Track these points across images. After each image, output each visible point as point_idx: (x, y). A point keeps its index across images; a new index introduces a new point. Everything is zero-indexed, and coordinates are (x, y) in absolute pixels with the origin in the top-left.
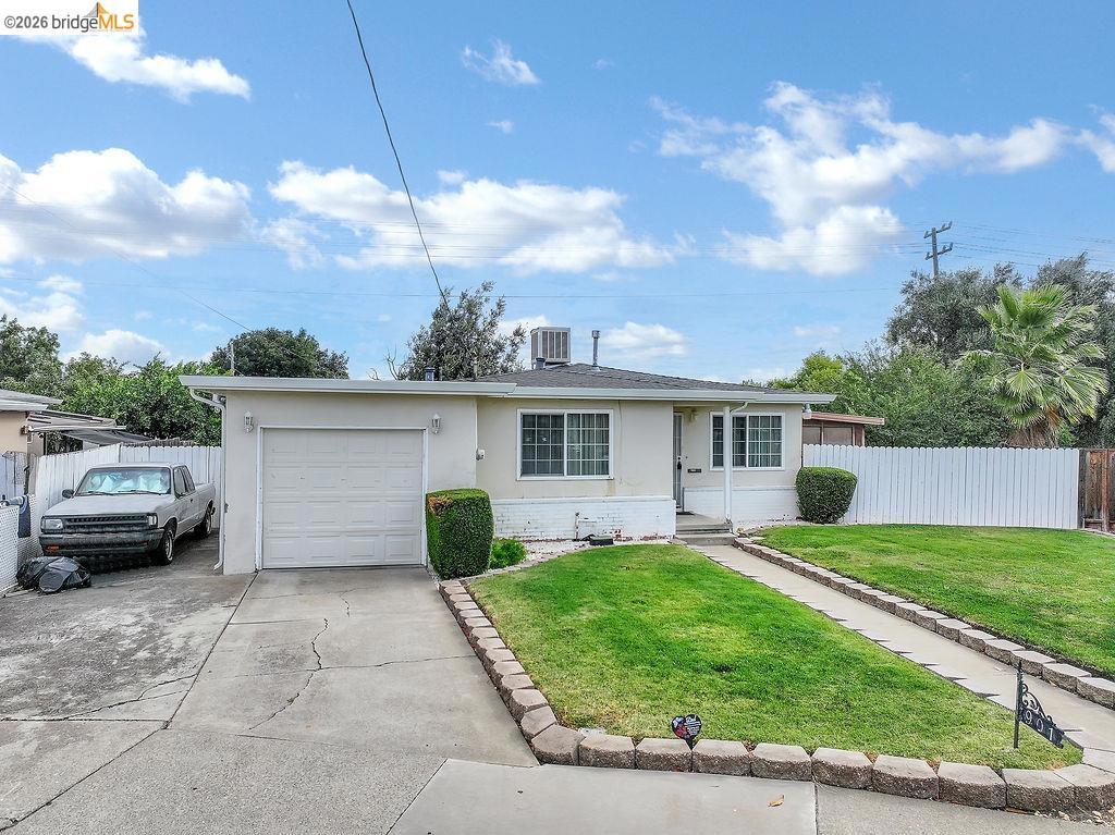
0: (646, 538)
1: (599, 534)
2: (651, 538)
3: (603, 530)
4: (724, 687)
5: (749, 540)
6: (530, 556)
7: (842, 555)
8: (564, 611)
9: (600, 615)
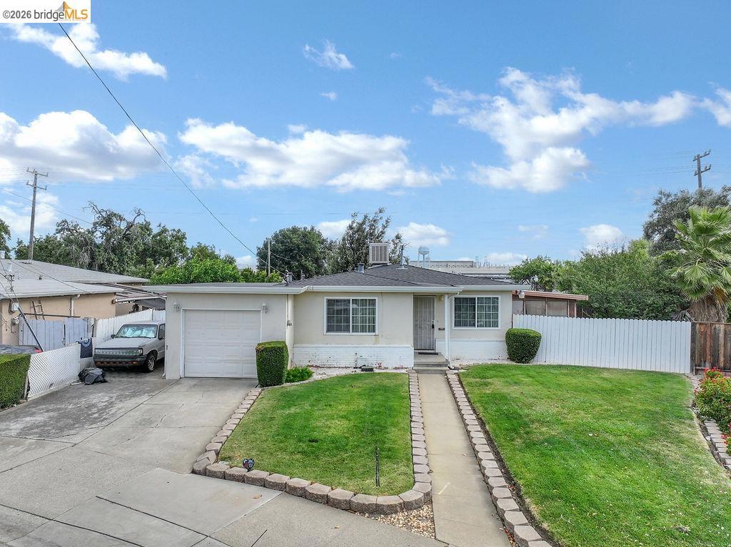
0: (396, 368)
1: (369, 365)
2: (399, 368)
3: (371, 362)
4: (300, 450)
5: (456, 371)
6: (316, 376)
7: (486, 384)
8: (283, 408)
9: (298, 411)
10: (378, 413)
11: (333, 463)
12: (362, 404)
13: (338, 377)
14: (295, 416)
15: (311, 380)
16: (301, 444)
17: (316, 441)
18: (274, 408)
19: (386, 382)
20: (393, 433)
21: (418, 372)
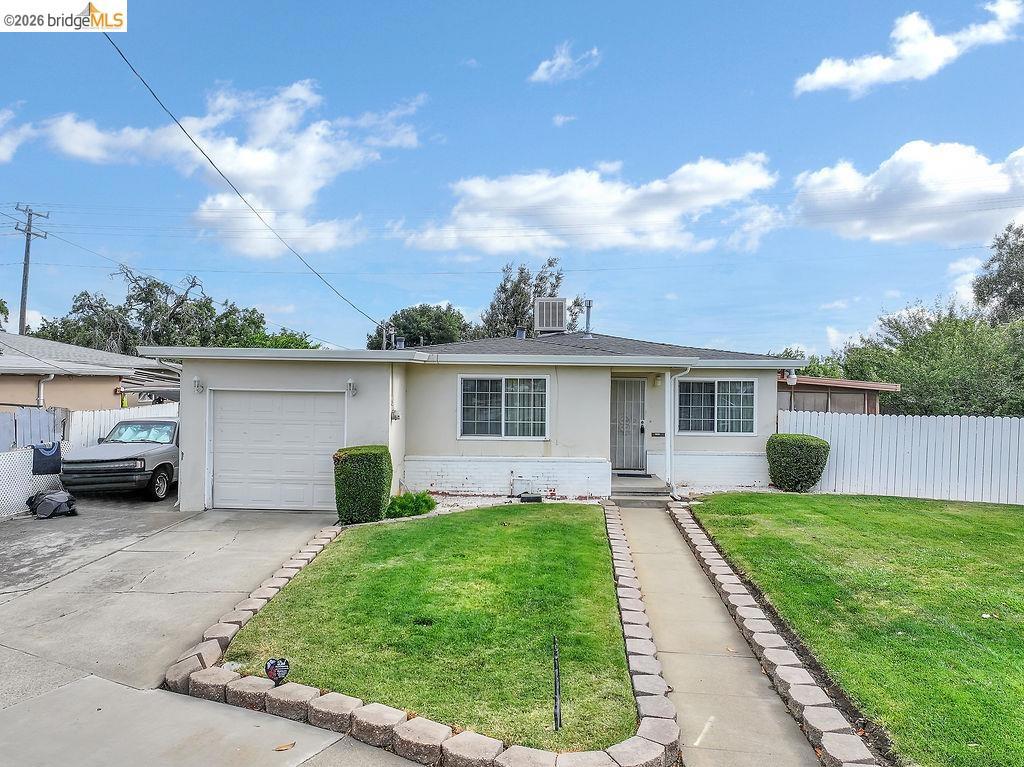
0: (580, 498)
1: (534, 492)
2: (585, 498)
3: (539, 488)
4: (395, 639)
5: (685, 504)
6: (442, 508)
7: (746, 524)
8: (374, 558)
9: (401, 564)
10: (553, 569)
11: (461, 670)
12: (522, 553)
13: (479, 509)
14: (392, 575)
15: (432, 513)
16: (397, 628)
17: (429, 622)
18: (357, 559)
19: (565, 518)
20: (583, 609)
21: (618, 503)
